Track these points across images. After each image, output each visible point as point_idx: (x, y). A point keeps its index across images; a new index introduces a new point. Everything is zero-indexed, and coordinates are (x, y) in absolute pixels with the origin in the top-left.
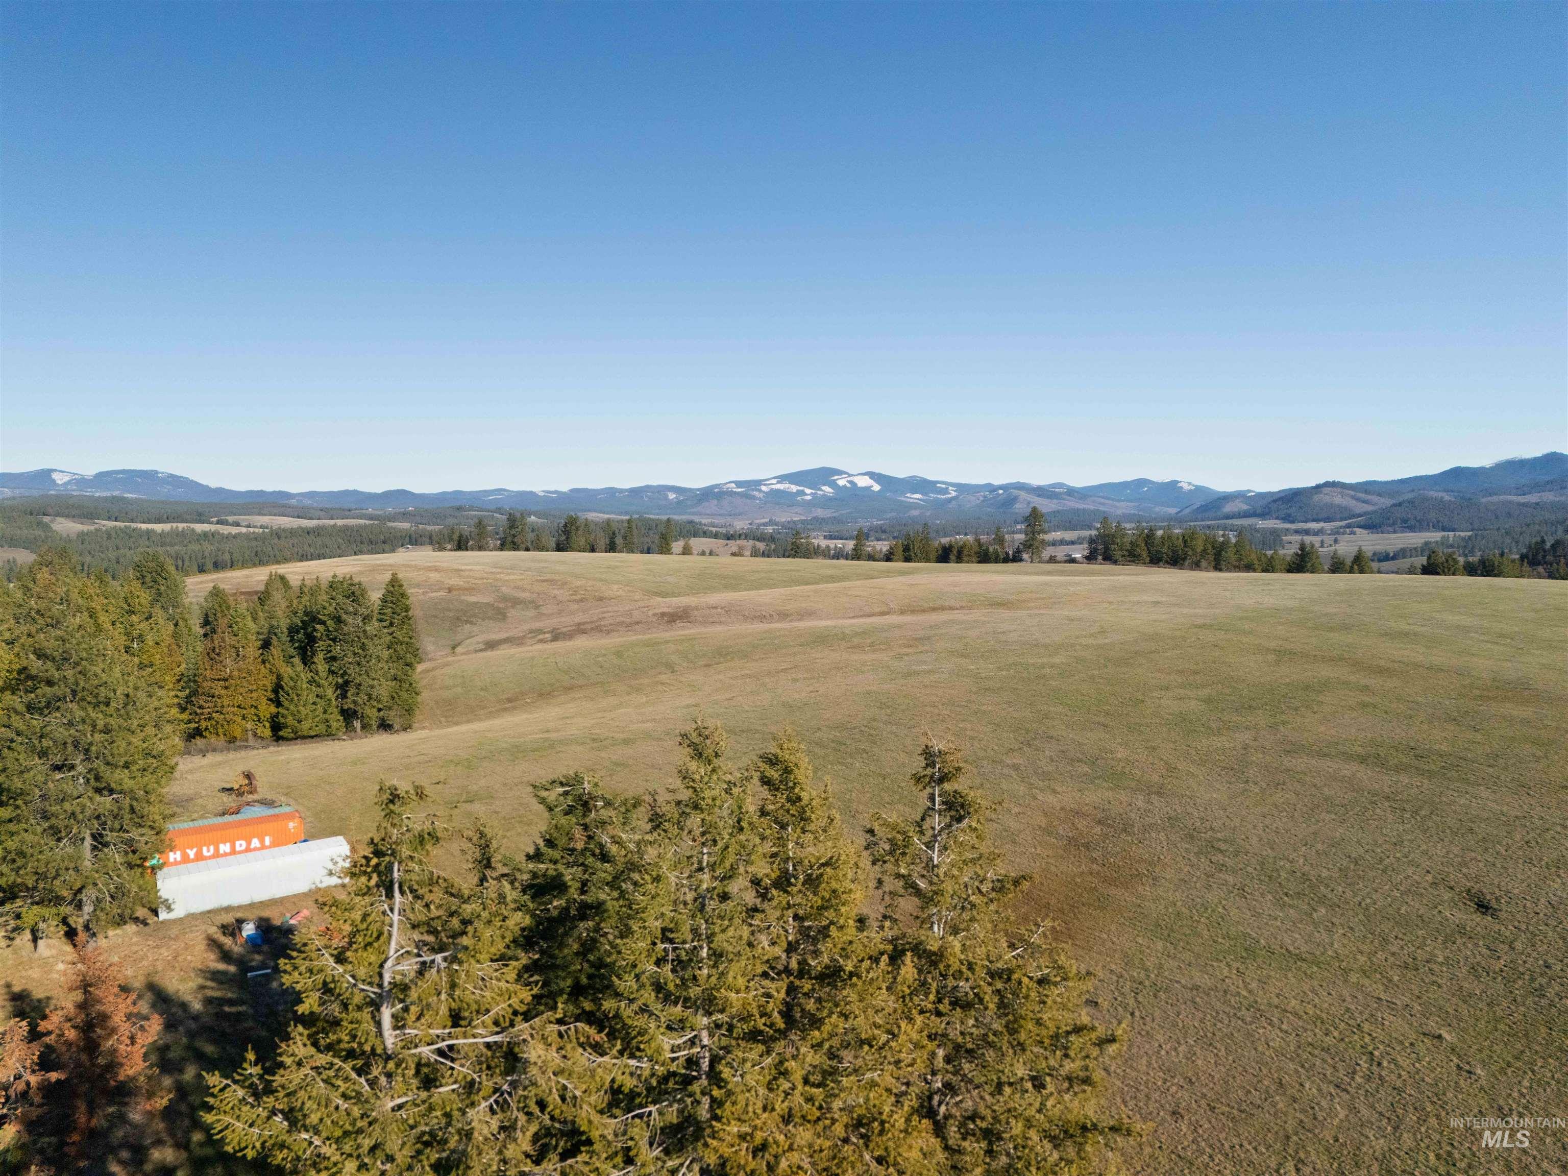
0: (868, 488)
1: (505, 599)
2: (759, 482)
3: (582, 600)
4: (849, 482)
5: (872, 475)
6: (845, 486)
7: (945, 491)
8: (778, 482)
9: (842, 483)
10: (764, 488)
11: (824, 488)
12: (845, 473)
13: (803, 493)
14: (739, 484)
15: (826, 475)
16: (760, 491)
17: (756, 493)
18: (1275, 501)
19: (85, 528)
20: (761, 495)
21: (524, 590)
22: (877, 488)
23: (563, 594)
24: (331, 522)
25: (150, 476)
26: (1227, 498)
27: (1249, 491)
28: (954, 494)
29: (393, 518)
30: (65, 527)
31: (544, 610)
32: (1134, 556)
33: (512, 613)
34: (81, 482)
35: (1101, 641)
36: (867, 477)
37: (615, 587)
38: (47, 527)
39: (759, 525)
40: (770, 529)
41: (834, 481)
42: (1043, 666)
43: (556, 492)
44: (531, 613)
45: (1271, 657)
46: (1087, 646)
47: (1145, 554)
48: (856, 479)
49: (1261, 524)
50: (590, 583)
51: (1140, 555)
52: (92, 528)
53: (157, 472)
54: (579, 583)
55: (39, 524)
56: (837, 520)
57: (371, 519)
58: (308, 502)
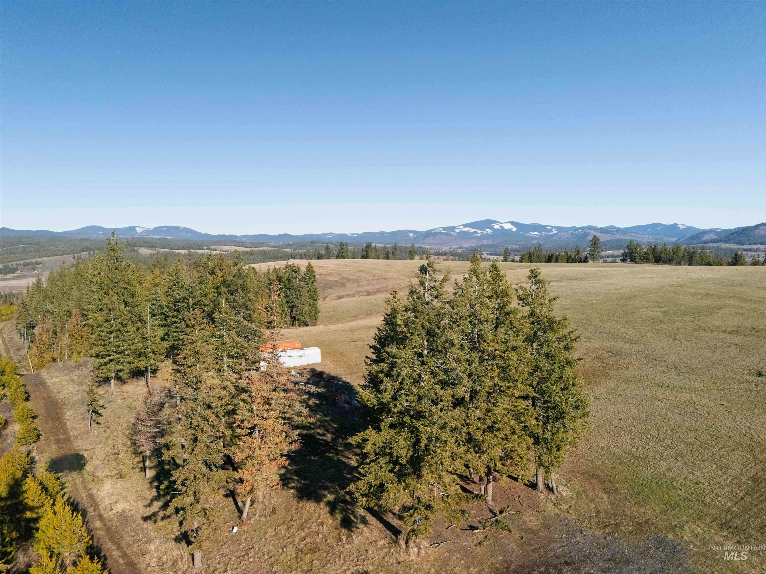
0: (510, 230)
1: (344, 278)
2: (454, 228)
3: (378, 279)
4: (500, 227)
5: (512, 223)
6: (498, 229)
7: (551, 231)
8: (464, 227)
9: (496, 227)
10: (457, 231)
11: (487, 230)
12: (499, 222)
13: (476, 232)
14: (444, 229)
15: (488, 223)
16: (455, 232)
17: (453, 233)
18: (732, 234)
19: (152, 252)
20: (455, 234)
21: (352, 275)
22: (514, 229)
23: (369, 277)
24: (257, 249)
25: (176, 228)
26: (705, 232)
27: (718, 229)
28: (555, 232)
29: (283, 247)
30: (144, 251)
31: (361, 283)
32: (647, 259)
33: (347, 284)
34: (148, 231)
35: (620, 291)
36: (510, 224)
37: (392, 273)
38: (137, 252)
39: (454, 249)
40: (460, 251)
41: (493, 226)
42: (592, 300)
43: (356, 234)
44: (356, 284)
45: (700, 297)
46: (614, 293)
47: (652, 258)
48: (504, 225)
49: (724, 246)
50: (381, 272)
51: (649, 259)
52: (155, 252)
53: (179, 227)
54: (376, 272)
55: (134, 250)
56: (493, 246)
57: (274, 247)
58: (245, 240)
